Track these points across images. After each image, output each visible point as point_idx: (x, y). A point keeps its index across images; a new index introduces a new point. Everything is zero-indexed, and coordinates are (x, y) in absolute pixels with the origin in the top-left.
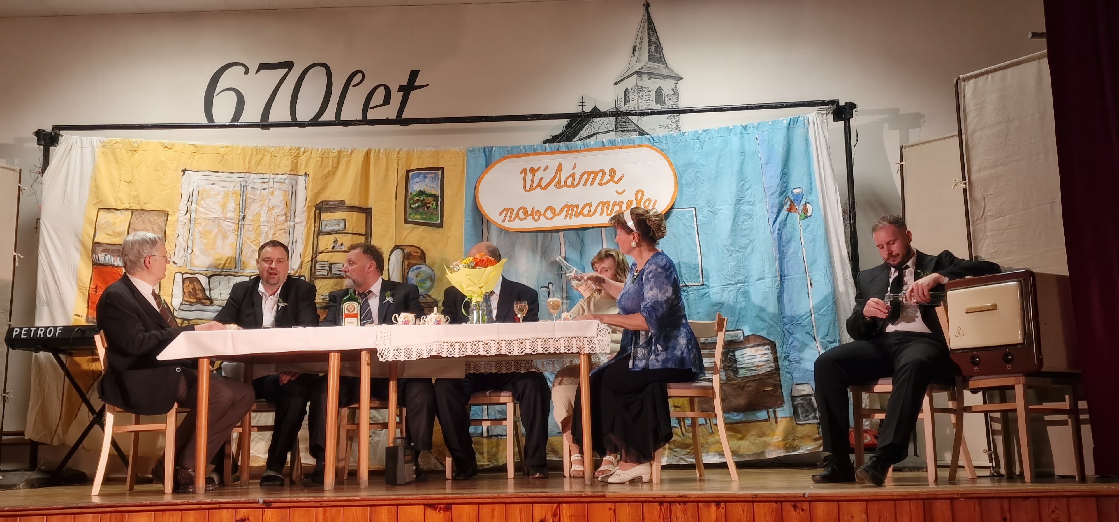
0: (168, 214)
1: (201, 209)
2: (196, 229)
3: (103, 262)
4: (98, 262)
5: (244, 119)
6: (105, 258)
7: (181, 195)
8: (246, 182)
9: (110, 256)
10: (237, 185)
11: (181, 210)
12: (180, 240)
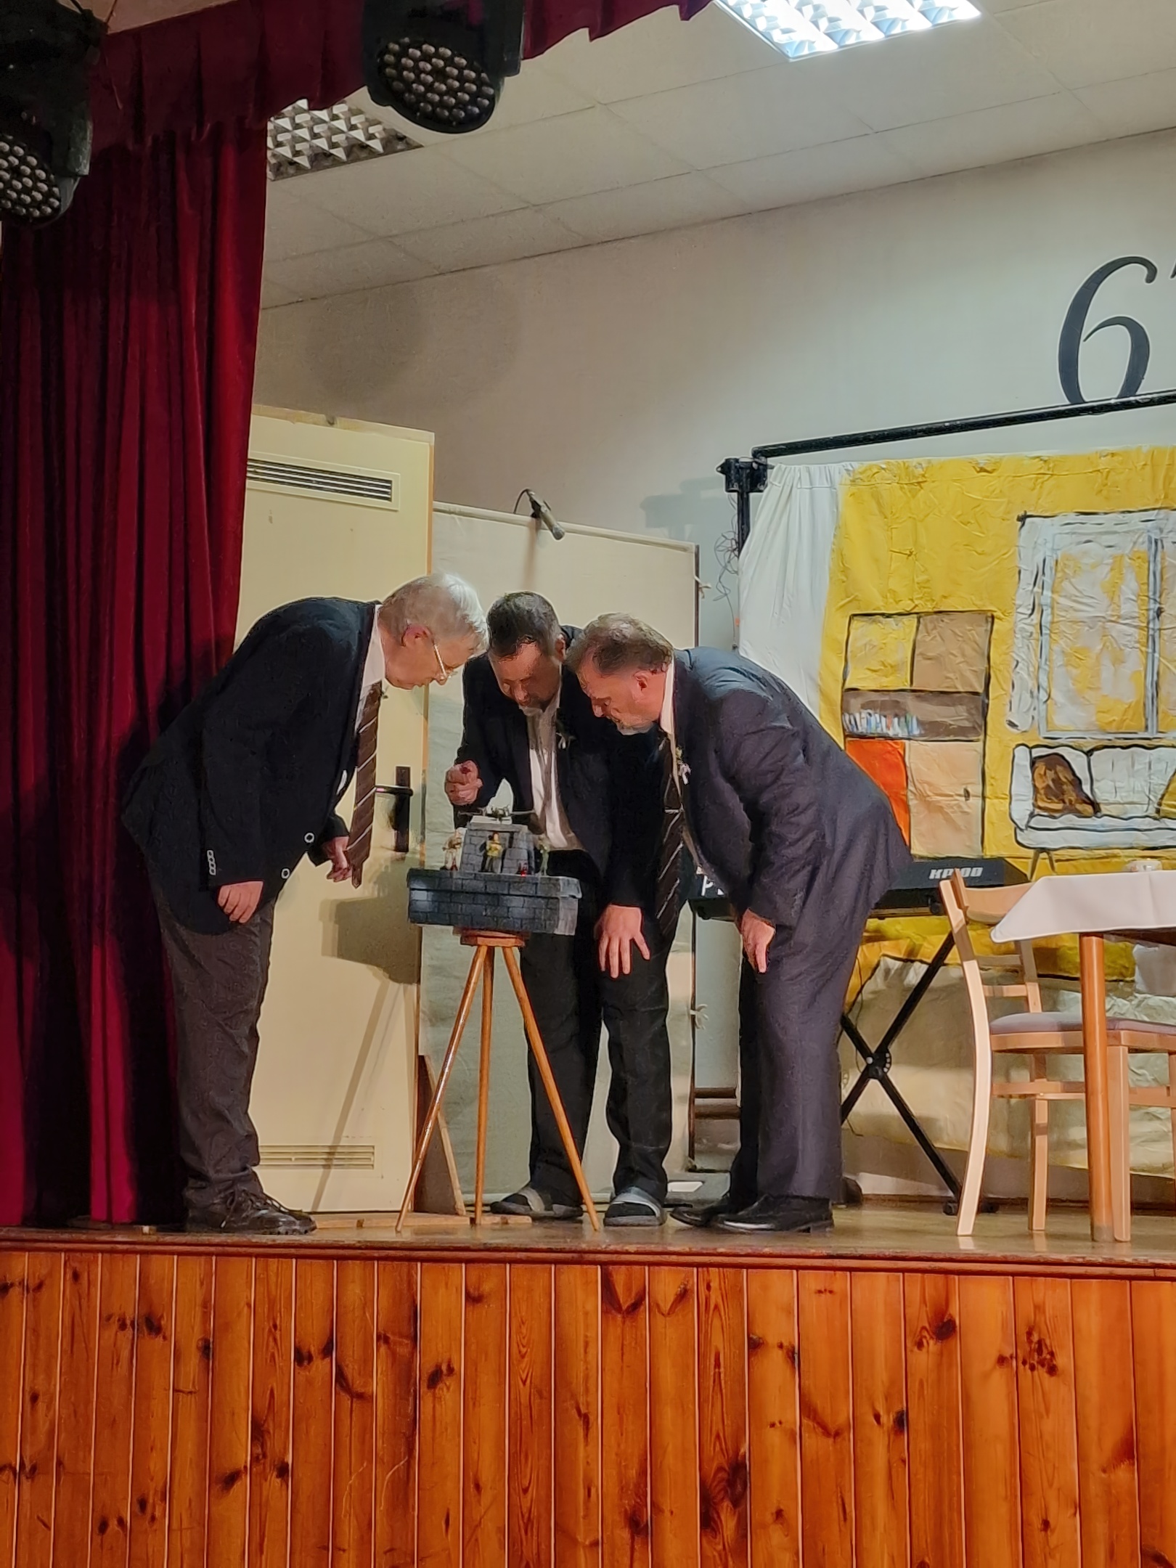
0: (993, 617)
1: (1062, 601)
2: (1055, 647)
3: (864, 731)
4: (855, 730)
5: (1148, 387)
6: (868, 722)
7: (1020, 572)
8: (1161, 531)
9: (877, 716)
10: (1141, 540)
11: (1020, 606)
12: (1021, 672)
